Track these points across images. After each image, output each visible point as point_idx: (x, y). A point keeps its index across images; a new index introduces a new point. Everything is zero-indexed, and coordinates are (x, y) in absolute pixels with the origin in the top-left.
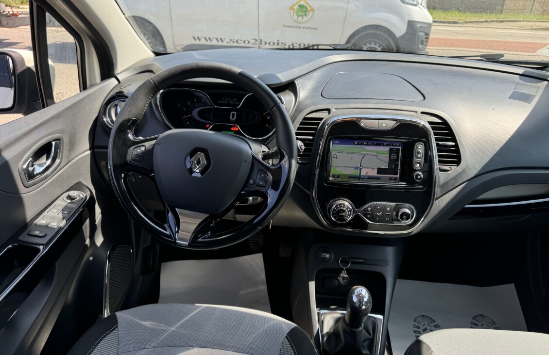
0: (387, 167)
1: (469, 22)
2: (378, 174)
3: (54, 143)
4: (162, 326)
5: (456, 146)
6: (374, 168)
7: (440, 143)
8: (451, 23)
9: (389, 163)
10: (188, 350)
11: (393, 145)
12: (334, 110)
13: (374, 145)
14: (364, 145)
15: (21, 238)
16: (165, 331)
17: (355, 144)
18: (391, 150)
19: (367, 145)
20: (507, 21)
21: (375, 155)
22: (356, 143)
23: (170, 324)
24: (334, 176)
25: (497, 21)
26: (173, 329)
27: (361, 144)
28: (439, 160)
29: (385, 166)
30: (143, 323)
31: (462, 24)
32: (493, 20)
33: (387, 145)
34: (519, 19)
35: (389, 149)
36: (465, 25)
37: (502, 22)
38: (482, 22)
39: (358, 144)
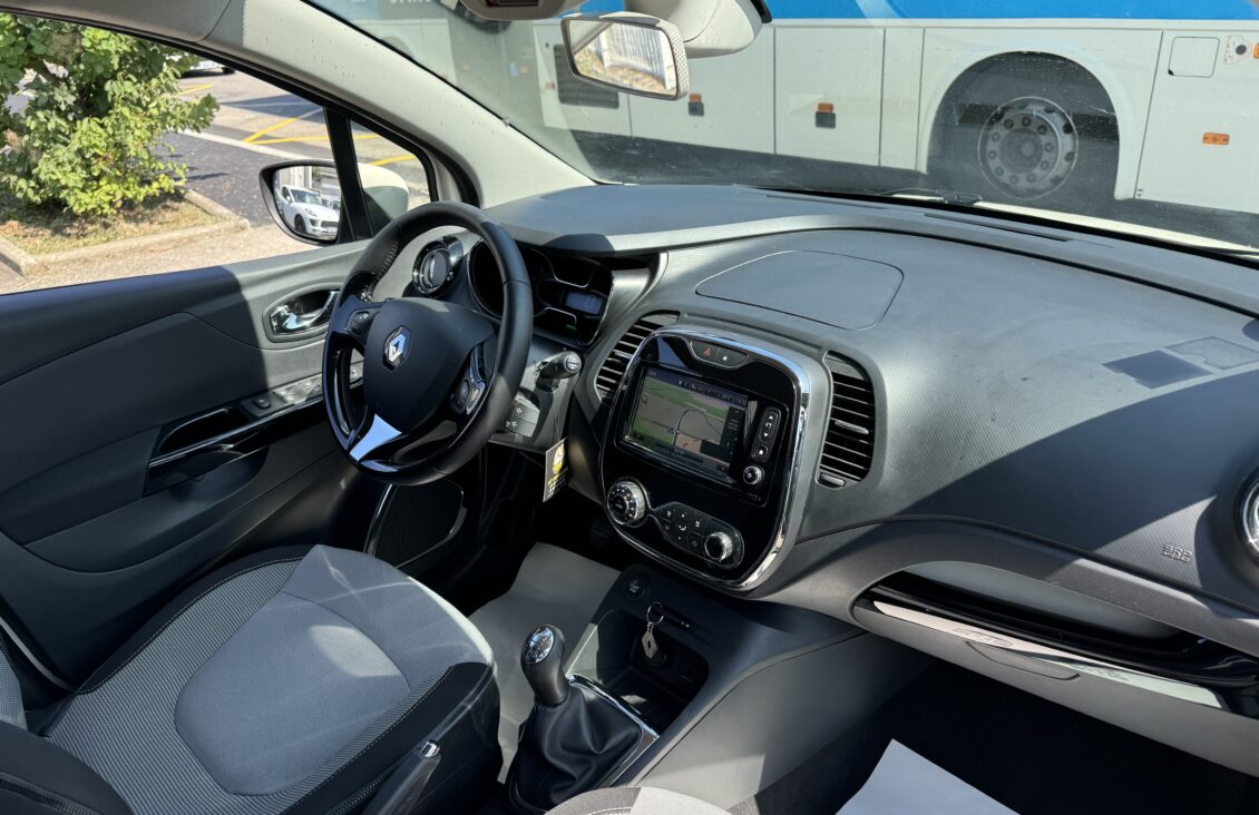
0: (718, 443)
2: (701, 451)
3: (333, 293)
4: (344, 582)
5: (870, 438)
6: (698, 439)
7: (839, 422)
9: (723, 436)
10: (347, 626)
11: (735, 403)
12: (686, 316)
13: (706, 394)
14: (691, 389)
15: (244, 403)
16: (345, 590)
17: (678, 385)
18: (731, 409)
19: (697, 391)
21: (702, 413)
22: (680, 382)
23: (356, 585)
24: (634, 435)
26: (353, 592)
27: (687, 387)
28: (823, 457)
29: (716, 440)
30: (332, 569)
33: (726, 400)
35: (727, 408)
39: (683, 386)
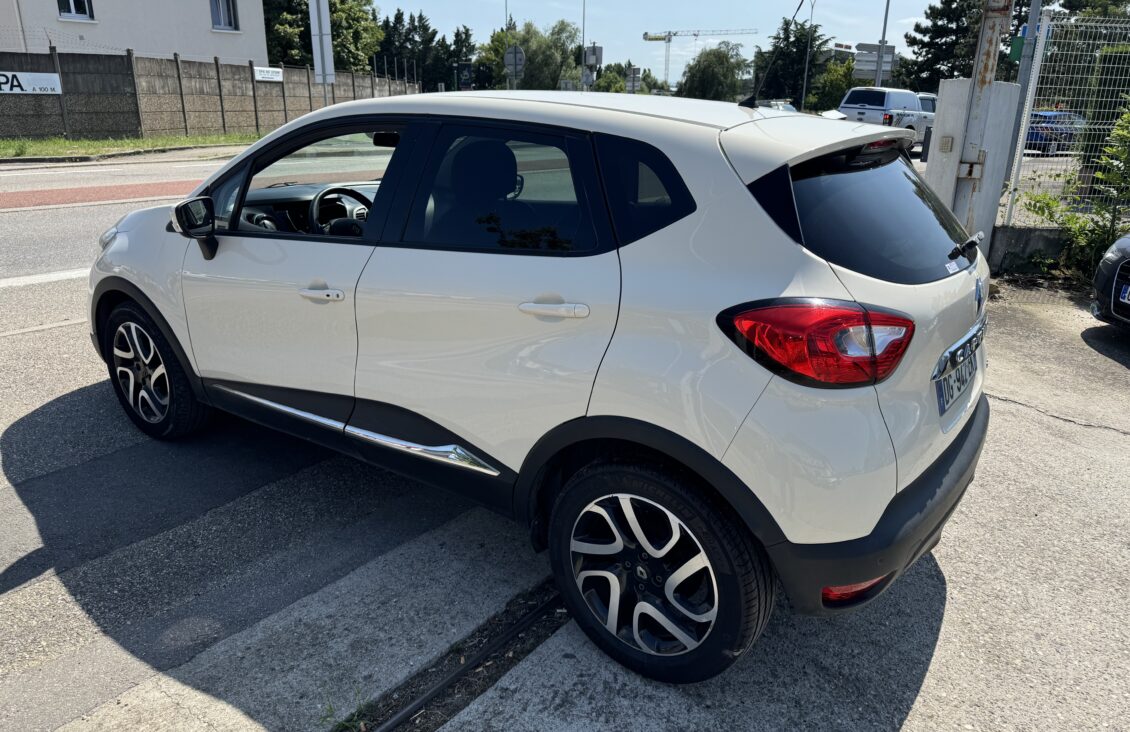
1: (109, 156)
8: (76, 161)
20: (170, 150)
25: (155, 151)
31: (98, 160)
32: (147, 149)
34: (188, 146)
36: (104, 162)
37: (163, 151)
38: (130, 154)
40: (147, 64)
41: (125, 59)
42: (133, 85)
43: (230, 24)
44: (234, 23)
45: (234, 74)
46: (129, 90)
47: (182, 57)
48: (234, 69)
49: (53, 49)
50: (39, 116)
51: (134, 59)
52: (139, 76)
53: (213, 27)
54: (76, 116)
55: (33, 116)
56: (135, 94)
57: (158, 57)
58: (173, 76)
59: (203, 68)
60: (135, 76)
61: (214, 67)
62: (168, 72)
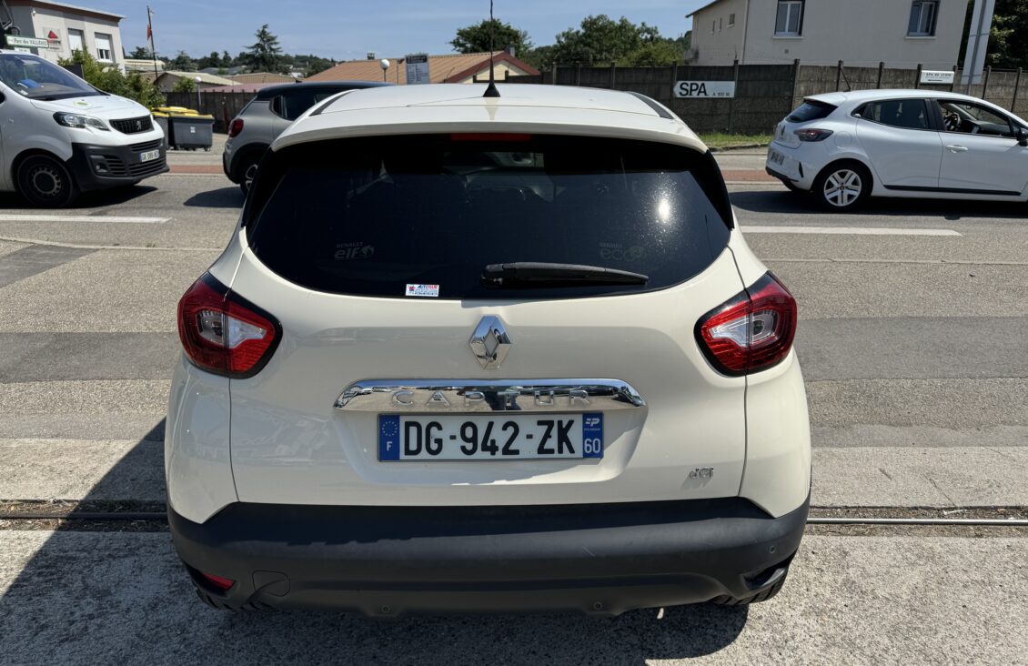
40: (811, 71)
41: (791, 68)
42: (792, 89)
43: (927, 31)
44: (930, 30)
45: (897, 77)
46: (788, 93)
47: (846, 64)
48: (898, 73)
49: (736, 62)
50: (712, 115)
51: (799, 68)
52: (800, 82)
53: (908, 35)
54: (740, 116)
55: (708, 115)
56: (792, 97)
57: (821, 64)
58: (832, 81)
59: (865, 73)
60: (796, 82)
61: (877, 72)
62: (829, 78)
